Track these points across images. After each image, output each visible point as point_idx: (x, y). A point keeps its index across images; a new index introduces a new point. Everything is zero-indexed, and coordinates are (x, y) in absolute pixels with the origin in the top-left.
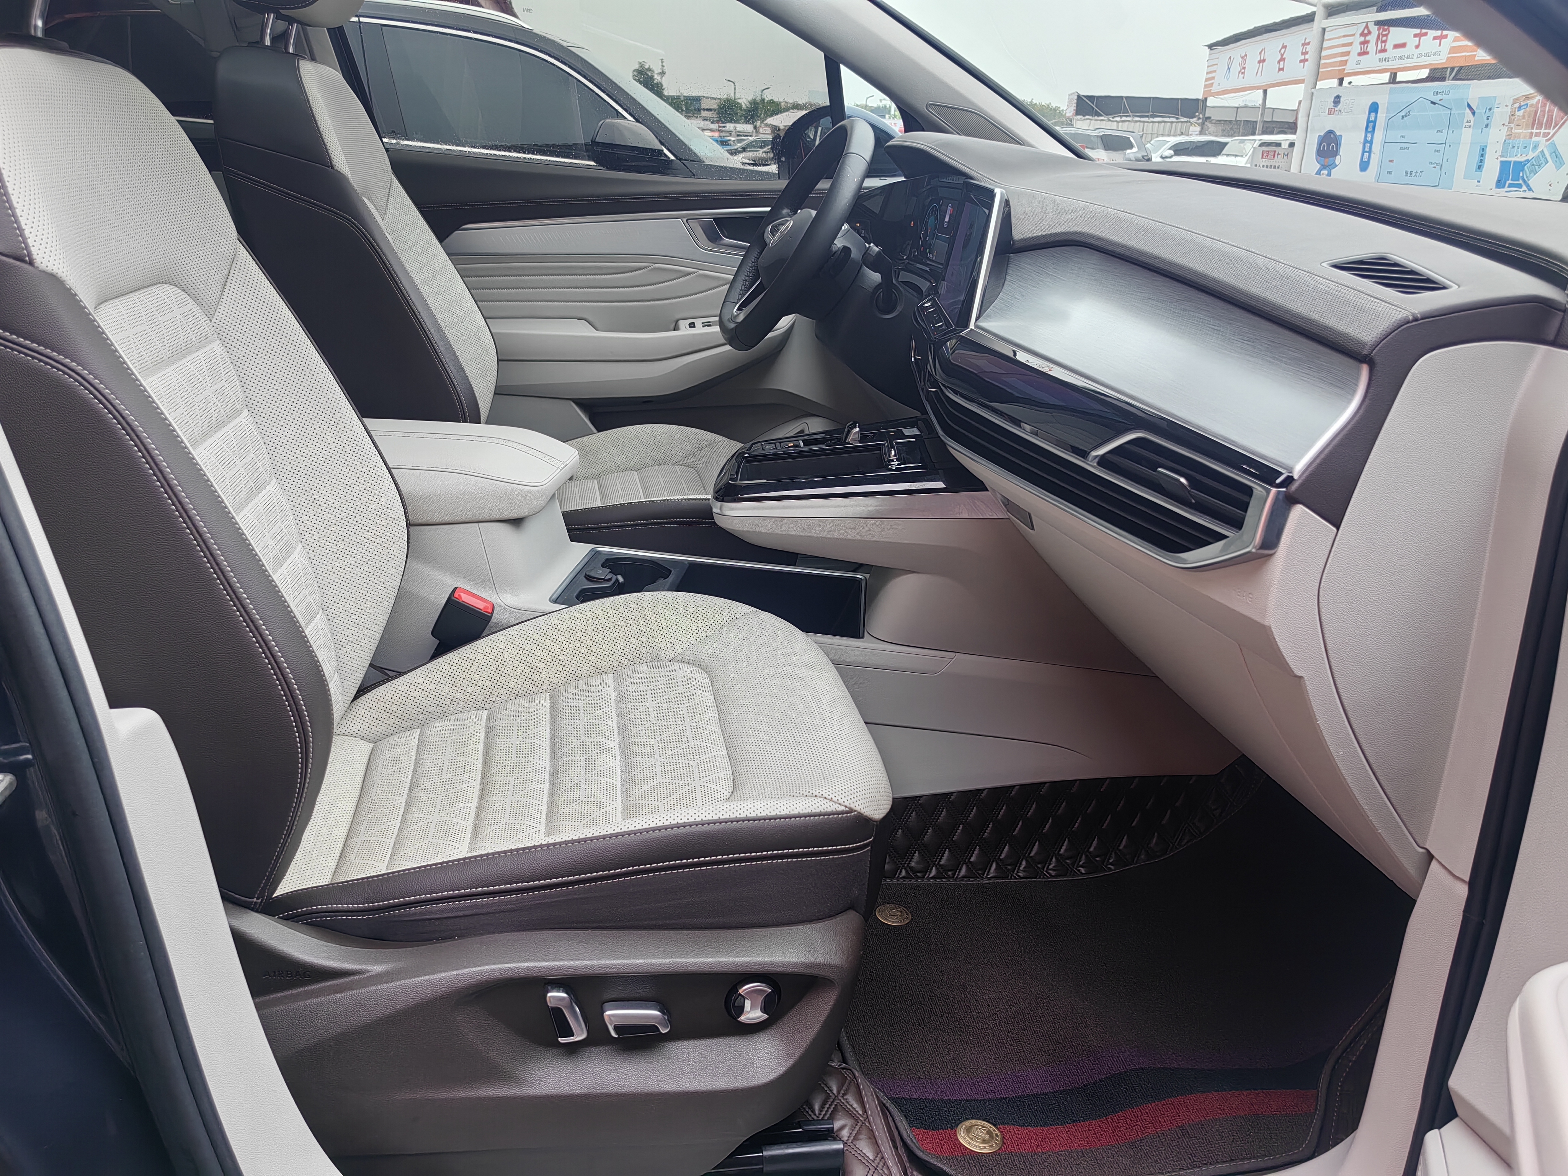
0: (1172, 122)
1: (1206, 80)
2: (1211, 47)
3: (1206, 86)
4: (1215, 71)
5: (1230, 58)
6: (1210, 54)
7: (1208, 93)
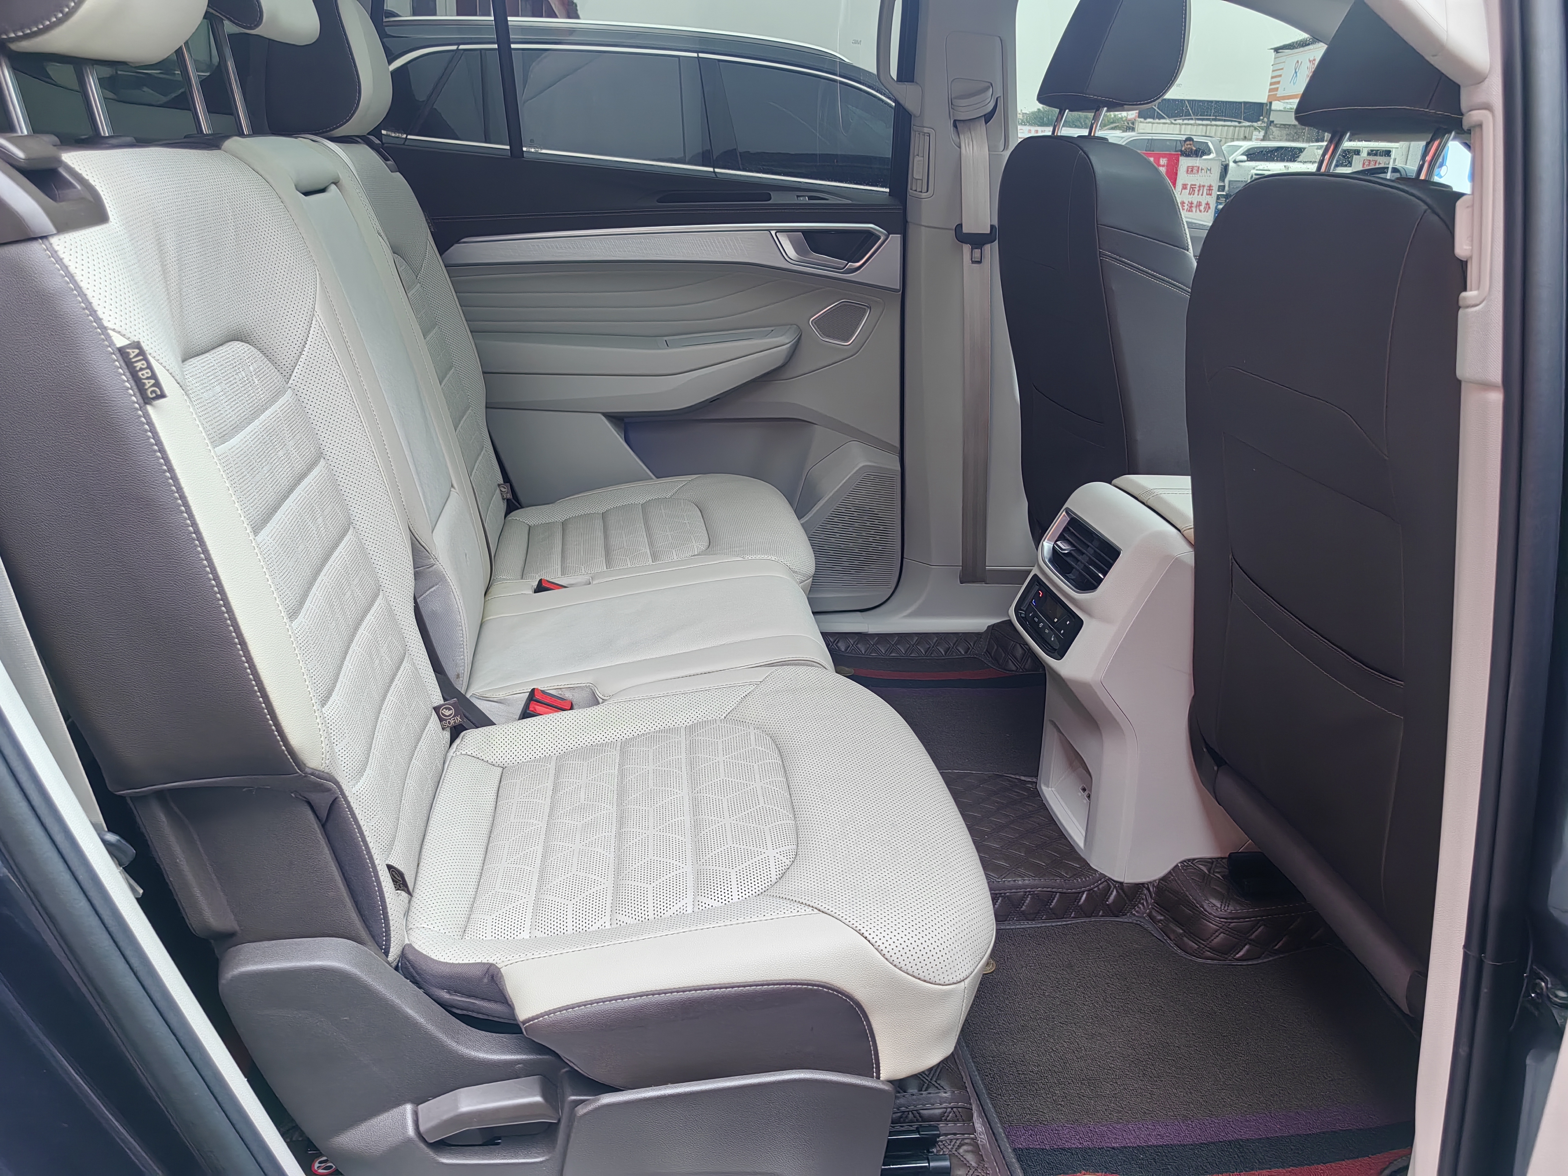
0: (1235, 127)
1: (1271, 84)
2: (1277, 50)
3: (1270, 90)
4: (1280, 76)
5: (1298, 62)
6: (1275, 58)
7: (1273, 97)
